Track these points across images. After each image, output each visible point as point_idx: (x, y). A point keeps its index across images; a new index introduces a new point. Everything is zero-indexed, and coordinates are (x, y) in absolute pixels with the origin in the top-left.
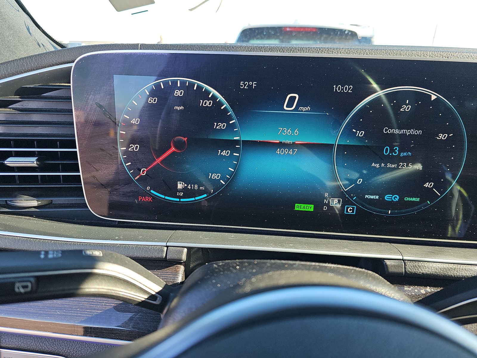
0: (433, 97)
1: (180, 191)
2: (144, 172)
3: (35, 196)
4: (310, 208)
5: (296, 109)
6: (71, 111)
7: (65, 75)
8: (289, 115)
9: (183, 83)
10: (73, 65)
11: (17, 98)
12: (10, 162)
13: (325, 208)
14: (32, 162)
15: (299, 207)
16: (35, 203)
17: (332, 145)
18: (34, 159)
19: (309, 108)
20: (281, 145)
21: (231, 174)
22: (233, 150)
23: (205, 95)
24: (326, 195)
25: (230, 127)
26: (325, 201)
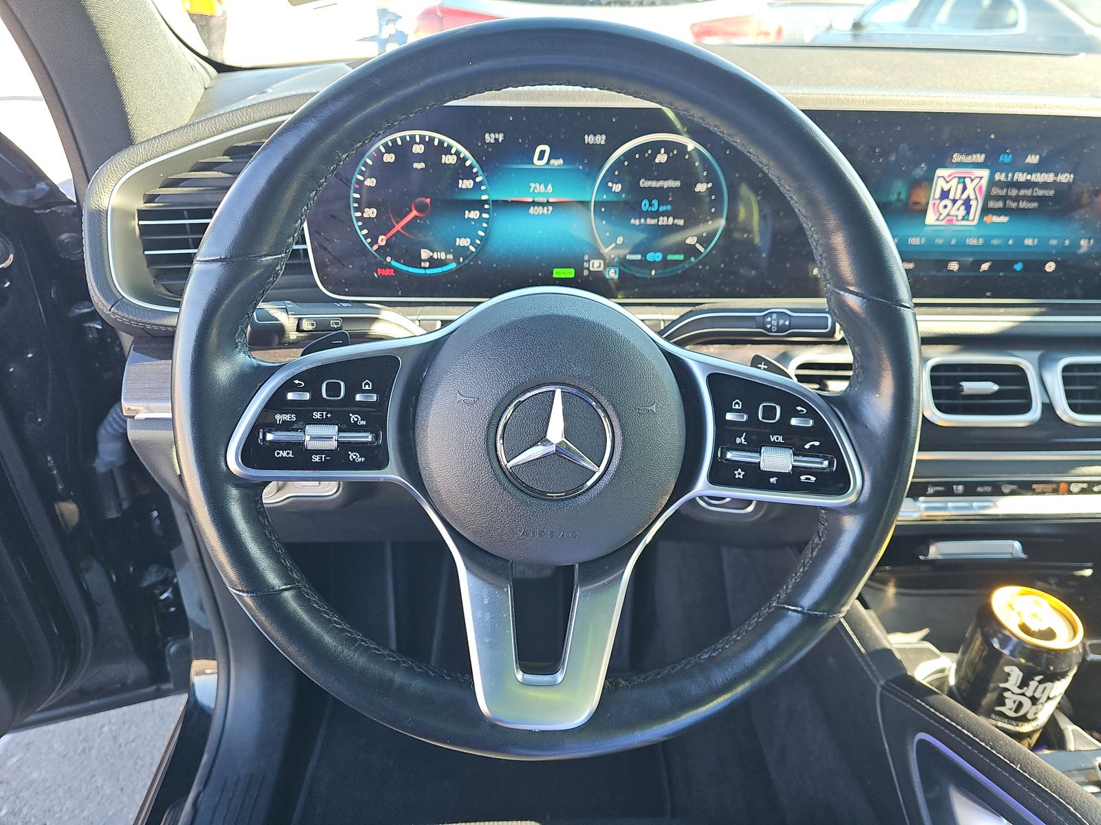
1: (425, 261)
2: (382, 240)
4: (570, 273)
5: (548, 163)
8: (540, 170)
9: (422, 137)
13: (586, 273)
15: (559, 274)
17: (588, 202)
19: (561, 161)
20: (534, 203)
21: (481, 239)
22: (482, 211)
23: (448, 151)
24: (586, 258)
25: (477, 185)
26: (586, 265)
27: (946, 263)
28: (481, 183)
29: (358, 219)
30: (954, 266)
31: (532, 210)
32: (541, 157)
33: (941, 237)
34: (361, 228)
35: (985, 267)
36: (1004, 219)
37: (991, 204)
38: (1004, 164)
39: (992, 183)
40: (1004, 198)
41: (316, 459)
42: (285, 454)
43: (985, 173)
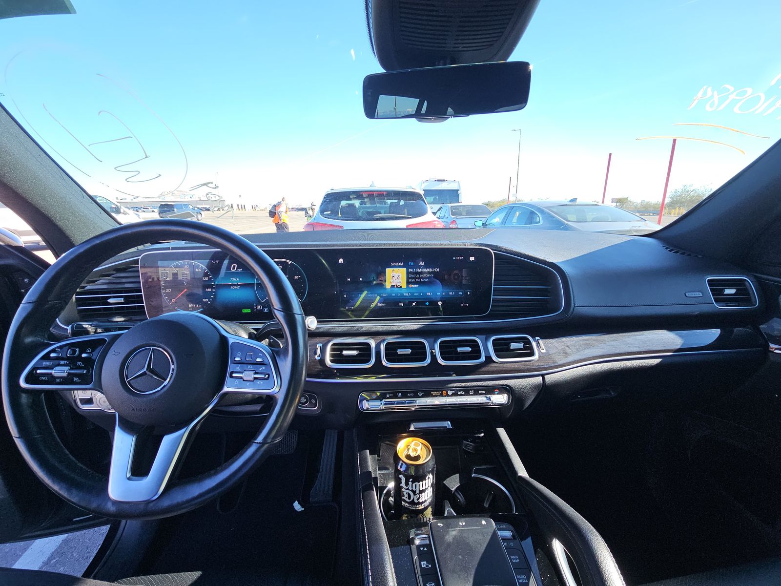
0: (289, 263)
1: (190, 308)
2: (173, 301)
3: (124, 316)
4: (249, 311)
5: (237, 270)
6: (139, 271)
7: (137, 261)
8: (234, 273)
9: (188, 263)
10: (140, 257)
11: (114, 272)
12: (110, 301)
13: (255, 310)
14: (122, 300)
15: (244, 311)
16: (123, 319)
17: (254, 284)
18: (122, 299)
19: (241, 270)
20: (233, 285)
21: (212, 298)
22: (212, 288)
23: (198, 267)
24: (255, 305)
25: (210, 279)
26: (255, 307)
27: (398, 303)
28: (211, 278)
29: (164, 293)
30: (401, 304)
31: (232, 288)
32: (234, 268)
33: (394, 293)
34: (165, 296)
35: (414, 304)
36: (416, 286)
37: (410, 280)
38: (411, 265)
39: (408, 273)
40: (415, 278)
41: (58, 380)
42: (44, 379)
43: (405, 269)
